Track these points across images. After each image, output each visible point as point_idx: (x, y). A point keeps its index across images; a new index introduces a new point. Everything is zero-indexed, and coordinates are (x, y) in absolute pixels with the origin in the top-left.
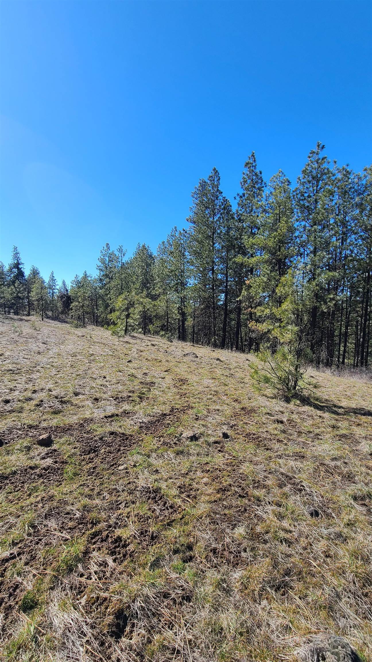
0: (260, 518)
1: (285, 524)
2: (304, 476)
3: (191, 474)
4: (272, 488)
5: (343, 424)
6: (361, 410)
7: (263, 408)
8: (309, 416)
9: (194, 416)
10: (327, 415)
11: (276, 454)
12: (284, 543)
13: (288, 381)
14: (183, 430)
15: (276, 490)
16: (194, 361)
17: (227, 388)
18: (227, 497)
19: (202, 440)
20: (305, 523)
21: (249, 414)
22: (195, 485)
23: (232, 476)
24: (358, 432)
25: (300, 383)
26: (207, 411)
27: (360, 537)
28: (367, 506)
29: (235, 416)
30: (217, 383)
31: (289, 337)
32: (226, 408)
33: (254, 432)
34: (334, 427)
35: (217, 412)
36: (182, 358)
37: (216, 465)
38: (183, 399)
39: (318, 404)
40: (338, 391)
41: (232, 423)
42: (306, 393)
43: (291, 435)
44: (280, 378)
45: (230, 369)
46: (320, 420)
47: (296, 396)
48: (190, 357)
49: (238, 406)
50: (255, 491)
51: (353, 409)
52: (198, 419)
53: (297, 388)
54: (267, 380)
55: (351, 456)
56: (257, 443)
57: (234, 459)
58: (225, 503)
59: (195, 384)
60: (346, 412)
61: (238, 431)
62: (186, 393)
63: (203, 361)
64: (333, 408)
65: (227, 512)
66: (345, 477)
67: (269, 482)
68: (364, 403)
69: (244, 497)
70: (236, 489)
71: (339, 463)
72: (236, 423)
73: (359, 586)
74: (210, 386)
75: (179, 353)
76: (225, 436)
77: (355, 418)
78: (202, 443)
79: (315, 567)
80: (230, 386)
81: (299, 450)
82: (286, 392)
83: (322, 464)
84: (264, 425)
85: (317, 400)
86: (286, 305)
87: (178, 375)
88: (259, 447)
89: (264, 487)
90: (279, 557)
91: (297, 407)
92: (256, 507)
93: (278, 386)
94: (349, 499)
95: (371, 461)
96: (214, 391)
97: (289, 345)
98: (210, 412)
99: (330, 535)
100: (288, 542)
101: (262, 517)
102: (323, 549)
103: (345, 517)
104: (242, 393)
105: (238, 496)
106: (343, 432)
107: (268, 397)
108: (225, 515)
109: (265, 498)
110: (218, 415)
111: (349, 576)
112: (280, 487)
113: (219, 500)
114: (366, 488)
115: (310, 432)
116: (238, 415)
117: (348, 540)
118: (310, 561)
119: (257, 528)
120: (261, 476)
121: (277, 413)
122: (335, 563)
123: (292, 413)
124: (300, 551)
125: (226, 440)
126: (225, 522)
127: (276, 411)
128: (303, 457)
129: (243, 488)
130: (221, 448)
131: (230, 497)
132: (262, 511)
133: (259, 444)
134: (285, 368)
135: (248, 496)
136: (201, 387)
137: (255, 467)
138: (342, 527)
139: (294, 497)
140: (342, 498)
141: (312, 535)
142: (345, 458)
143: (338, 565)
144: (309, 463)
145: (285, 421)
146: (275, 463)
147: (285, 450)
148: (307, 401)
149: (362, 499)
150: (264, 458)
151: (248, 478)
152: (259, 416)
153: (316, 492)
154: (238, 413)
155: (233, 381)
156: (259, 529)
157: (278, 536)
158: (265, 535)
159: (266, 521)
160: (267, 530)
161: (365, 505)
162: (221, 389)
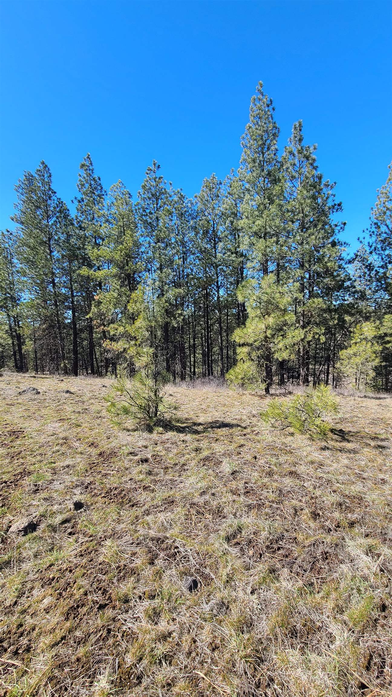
0: (130, 636)
1: (163, 626)
2: (176, 531)
3: (23, 600)
4: (143, 570)
5: (204, 444)
6: (216, 423)
7: (124, 448)
8: (172, 444)
9: (32, 487)
10: (189, 437)
11: (143, 510)
12: (164, 663)
13: (149, 408)
14: (12, 518)
15: (148, 572)
16: (35, 400)
17: (79, 429)
18: (81, 619)
19: (42, 526)
20: (184, 607)
21: (108, 460)
22: (29, 621)
23: (89, 572)
24: (219, 448)
25: (160, 408)
26: (53, 472)
27: (240, 593)
28: (239, 544)
29: (91, 468)
30: (66, 426)
31: (145, 359)
32: (79, 460)
33: (115, 485)
34: (197, 450)
35: (67, 469)
36: (16, 398)
37: (65, 562)
38: (16, 461)
39: (179, 426)
40: (195, 406)
41: (88, 480)
42: (167, 416)
43: (157, 474)
44: (140, 407)
45: (83, 402)
46: (184, 445)
47: (158, 423)
48: (29, 395)
49: (94, 452)
50: (121, 585)
51: (210, 423)
52: (38, 490)
53: (159, 413)
54: (126, 411)
55: (217, 482)
56: (121, 500)
57: (91, 541)
59: (34, 434)
60: (205, 428)
61: (96, 491)
62: (21, 451)
63: (48, 398)
64: (194, 427)
65: (81, 651)
66: (215, 513)
67: (138, 562)
68: (217, 414)
70: (95, 597)
71: (207, 497)
72: (92, 479)
73: (251, 675)
74: (57, 432)
75: (11, 391)
76: (78, 506)
77: (213, 433)
78: (44, 531)
79: (203, 678)
80: (84, 425)
81: (168, 495)
82: (148, 420)
83: (193, 505)
84: (127, 472)
85: (178, 421)
86: (140, 323)
87: (8, 426)
88: (123, 506)
89: (133, 572)
91: (160, 435)
92: (125, 616)
93: (139, 416)
94: (223, 544)
95: (234, 482)
96: (63, 439)
97: (145, 369)
98: (56, 473)
99: (212, 611)
100: (168, 658)
101: (132, 632)
102: (208, 639)
103: (224, 572)
104: (99, 433)
105: (98, 608)
106: (205, 453)
107: (128, 430)
108: (78, 660)
109: (135, 591)
110: (67, 473)
111: (240, 667)
112: (152, 563)
113: (69, 633)
114: (236, 521)
115: (176, 464)
116: (95, 466)
117: (231, 607)
118: (196, 672)
119: (126, 659)
120: (127, 554)
121: (140, 449)
122: (223, 656)
123: (156, 444)
124: (184, 662)
125: (79, 511)
126: (79, 676)
127: (139, 448)
128: (173, 502)
129: (104, 590)
130: (73, 528)
131: (86, 617)
132: (132, 620)
133: (123, 502)
134: (144, 395)
135: (111, 602)
136: (43, 437)
137: (119, 542)
138: (222, 589)
139: (168, 572)
140: (217, 545)
141: (194, 624)
142: (211, 488)
143: (227, 656)
144: (179, 509)
145: (150, 458)
146: (144, 525)
147: (153, 499)
148: (169, 426)
149: (234, 537)
150: (129, 521)
151: (111, 566)
152: (120, 460)
153: (191, 550)
154: (94, 463)
155: (87, 418)
156: (129, 659)
157: (155, 655)
158: (138, 666)
159: (138, 637)
160: (141, 655)
161: (238, 544)
162: (71, 433)
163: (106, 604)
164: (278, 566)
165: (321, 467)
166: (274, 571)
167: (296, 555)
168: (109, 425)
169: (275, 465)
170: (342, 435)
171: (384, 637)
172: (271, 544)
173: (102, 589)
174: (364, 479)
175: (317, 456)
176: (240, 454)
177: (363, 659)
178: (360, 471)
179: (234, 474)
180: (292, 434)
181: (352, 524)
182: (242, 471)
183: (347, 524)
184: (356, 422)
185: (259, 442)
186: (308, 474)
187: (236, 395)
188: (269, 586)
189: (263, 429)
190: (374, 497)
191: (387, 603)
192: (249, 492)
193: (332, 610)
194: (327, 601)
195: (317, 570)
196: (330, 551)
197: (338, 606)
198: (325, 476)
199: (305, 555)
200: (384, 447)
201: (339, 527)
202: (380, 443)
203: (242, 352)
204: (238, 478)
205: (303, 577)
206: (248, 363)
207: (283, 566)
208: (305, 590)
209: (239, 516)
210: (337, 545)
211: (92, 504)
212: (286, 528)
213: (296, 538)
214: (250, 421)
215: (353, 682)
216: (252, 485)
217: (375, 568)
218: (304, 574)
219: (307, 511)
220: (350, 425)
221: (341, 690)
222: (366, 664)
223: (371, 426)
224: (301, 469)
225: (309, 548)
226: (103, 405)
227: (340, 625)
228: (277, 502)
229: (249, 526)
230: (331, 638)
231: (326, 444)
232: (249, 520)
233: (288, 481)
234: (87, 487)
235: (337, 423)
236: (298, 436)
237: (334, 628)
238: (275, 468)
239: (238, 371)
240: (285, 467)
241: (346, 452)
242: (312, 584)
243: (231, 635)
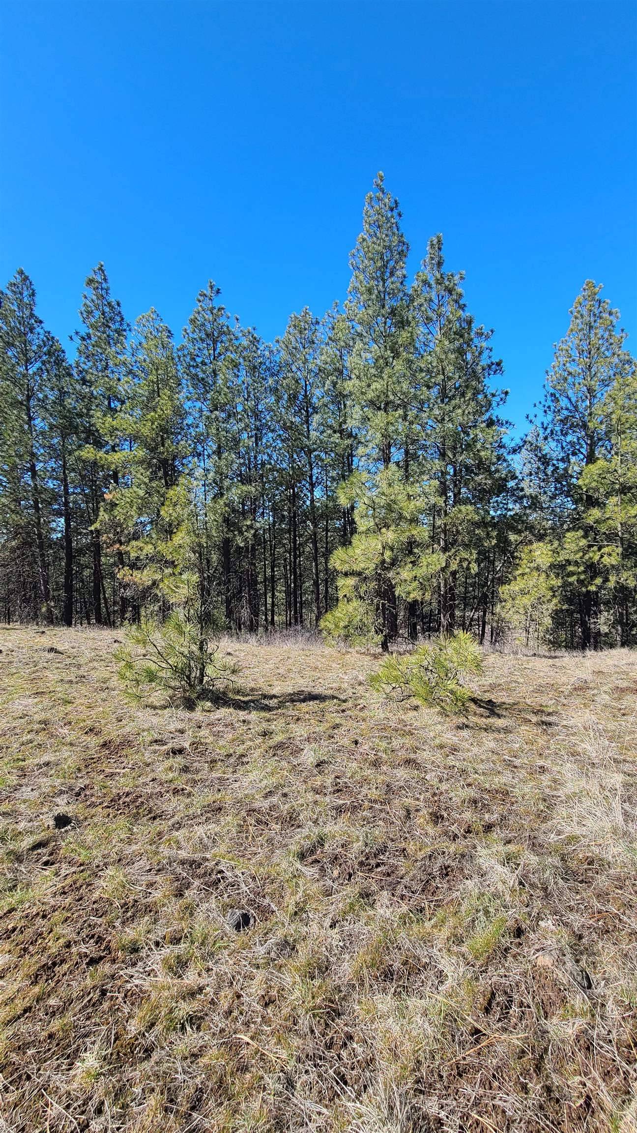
0: (136, 997)
1: (191, 978)
2: (222, 848)
4: (163, 905)
5: (277, 726)
6: (300, 694)
7: (145, 734)
8: (226, 726)
10: (253, 716)
11: (170, 823)
12: (188, 1029)
13: (190, 671)
15: (173, 907)
17: (69, 708)
18: (59, 981)
20: (226, 952)
21: (117, 753)
23: (75, 916)
25: (209, 670)
26: (20, 773)
27: (314, 928)
28: (319, 862)
29: (86, 766)
30: (46, 703)
31: (184, 592)
32: (66, 754)
33: (127, 789)
34: (265, 734)
35: (44, 769)
37: (35, 904)
39: (240, 700)
40: (268, 670)
41: (81, 783)
42: (220, 685)
43: (197, 771)
44: (175, 669)
45: (79, 666)
46: (245, 728)
47: (205, 694)
49: (93, 741)
50: (127, 929)
51: (290, 694)
53: (206, 679)
54: (152, 677)
55: (292, 778)
56: (135, 811)
57: (82, 871)
58: (53, 1001)
60: (280, 702)
61: (93, 799)
63: (16, 660)
64: (262, 701)
65: (56, 1025)
66: (286, 821)
67: (157, 895)
68: (301, 681)
69: (101, 958)
70: (83, 949)
71: (274, 799)
72: (87, 782)
73: (320, 1033)
74: (30, 713)
76: (62, 821)
77: (293, 709)
78: (1, 862)
79: (248, 1044)
80: (78, 702)
81: (213, 799)
82: (188, 691)
83: (251, 811)
84: (148, 769)
85: (238, 692)
86: (181, 538)
88: (137, 820)
89: (148, 909)
90: (177, 1073)
91: (207, 714)
92: (130, 971)
93: (173, 684)
94: (294, 862)
95: (319, 778)
96: (40, 722)
97: (185, 607)
98: (25, 775)
99: (269, 953)
100: (195, 1021)
101: (141, 991)
102: (259, 992)
103: (290, 902)
104: (103, 712)
105: (87, 964)
106: (278, 738)
107: (155, 708)
108: (51, 1036)
109: (149, 936)
110: (46, 775)
111: (304, 1023)
112: (180, 894)
113: (37, 1001)
114: (316, 830)
115: (229, 756)
116: (95, 763)
117: (298, 947)
118: (238, 1036)
119: (128, 1028)
120: (141, 885)
121: (172, 735)
122: (280, 1012)
123: (200, 727)
124: (220, 1025)
125: (63, 830)
126: (51, 1058)
127: (170, 732)
128: (220, 809)
129: (99, 937)
130: (51, 854)
131: (66, 978)
132: (141, 975)
133: (138, 813)
134: (182, 649)
135: (110, 953)
136: (5, 721)
137: (128, 869)
138: (286, 924)
139: (205, 906)
140: (284, 865)
141: (239, 973)
142: (283, 786)
143: (286, 1011)
144: (229, 818)
145: (188, 747)
146: (170, 844)
147: (187, 806)
148: (222, 699)
149: (312, 852)
150: (147, 840)
151: (112, 904)
152: (137, 752)
153: (243, 874)
154: (93, 759)
155: (84, 690)
156: (134, 1027)
157: (176, 1018)
158: (146, 1034)
159: (149, 995)
160: (153, 1018)
161: (316, 861)
162: (56, 714)
163: (101, 956)
164: (375, 887)
165: (455, 753)
166: (368, 895)
167: (404, 872)
168: (121, 701)
169: (385, 751)
170: (491, 708)
171: (515, 969)
172: (367, 859)
173: (96, 936)
174: (515, 767)
175: (450, 738)
176: (333, 737)
177: (481, 1000)
178: (511, 757)
179: (320, 766)
180: (416, 708)
181: (489, 828)
182: (333, 762)
183: (481, 827)
184: (514, 690)
185: (364, 720)
186: (433, 762)
187: (335, 654)
188: (358, 916)
189: (372, 701)
190: (527, 790)
191: (524, 927)
192: (341, 790)
193: (446, 941)
194: (440, 930)
195: (432, 891)
196: (453, 864)
197: (456, 936)
198: (457, 764)
199: (415, 872)
200: (550, 724)
201: (469, 832)
202: (545, 718)
203: (345, 585)
204: (326, 771)
205: (409, 900)
206: (355, 603)
207: (382, 888)
208: (410, 918)
209: (321, 824)
210: (463, 856)
211: (86, 818)
212: (391, 836)
213: (405, 849)
214: (354, 691)
215: (463, 1029)
216: (346, 780)
217: (512, 880)
218: (411, 897)
219: (424, 812)
220: (505, 694)
221: (446, 1039)
222: (485, 1004)
223: (536, 695)
224: (424, 756)
225: (423, 862)
226: (112, 670)
227: (455, 958)
228: (381, 802)
229: (335, 836)
230: (441, 976)
231: (465, 720)
232: (337, 828)
233: (402, 774)
234: (78, 794)
235: (485, 692)
236: (424, 710)
237: (446, 964)
238: (384, 756)
239: (339, 615)
240: (400, 754)
241: (493, 731)
242: (422, 910)
243: (295, 983)
